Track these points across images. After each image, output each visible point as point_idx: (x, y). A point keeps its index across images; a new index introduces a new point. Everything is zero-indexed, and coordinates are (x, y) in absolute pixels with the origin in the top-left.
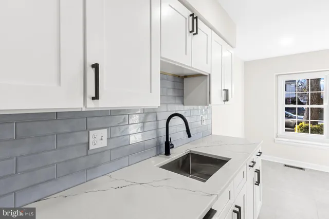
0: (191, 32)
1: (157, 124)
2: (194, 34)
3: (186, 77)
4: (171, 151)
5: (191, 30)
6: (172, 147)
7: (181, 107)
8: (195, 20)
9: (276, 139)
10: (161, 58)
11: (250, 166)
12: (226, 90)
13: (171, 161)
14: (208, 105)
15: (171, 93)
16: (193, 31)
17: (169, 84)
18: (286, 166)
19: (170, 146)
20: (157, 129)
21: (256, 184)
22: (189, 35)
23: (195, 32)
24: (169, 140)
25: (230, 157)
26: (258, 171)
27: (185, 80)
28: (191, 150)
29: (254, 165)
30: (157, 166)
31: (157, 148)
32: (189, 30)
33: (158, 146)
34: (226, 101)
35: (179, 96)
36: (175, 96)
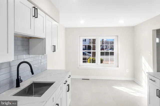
0: (33, 16)
1: (10, 69)
2: (35, 18)
3: (31, 38)
4: (21, 84)
5: (34, 15)
6: (21, 82)
7: (28, 56)
8: (36, 10)
9: (79, 67)
10: (15, 32)
11: (64, 83)
12: (54, 46)
13: (20, 90)
14: (44, 55)
15: (20, 48)
16: (35, 16)
17: (19, 43)
18: (83, 79)
19: (20, 81)
20: (10, 72)
21: (67, 91)
22: (32, 18)
23: (36, 16)
24: (19, 78)
25: (55, 81)
26: (68, 85)
27: (30, 40)
28: (34, 81)
29: (66, 83)
30: (11, 95)
31: (10, 84)
32: (32, 15)
33: (11, 82)
34: (54, 51)
35: (26, 50)
36: (23, 50)
